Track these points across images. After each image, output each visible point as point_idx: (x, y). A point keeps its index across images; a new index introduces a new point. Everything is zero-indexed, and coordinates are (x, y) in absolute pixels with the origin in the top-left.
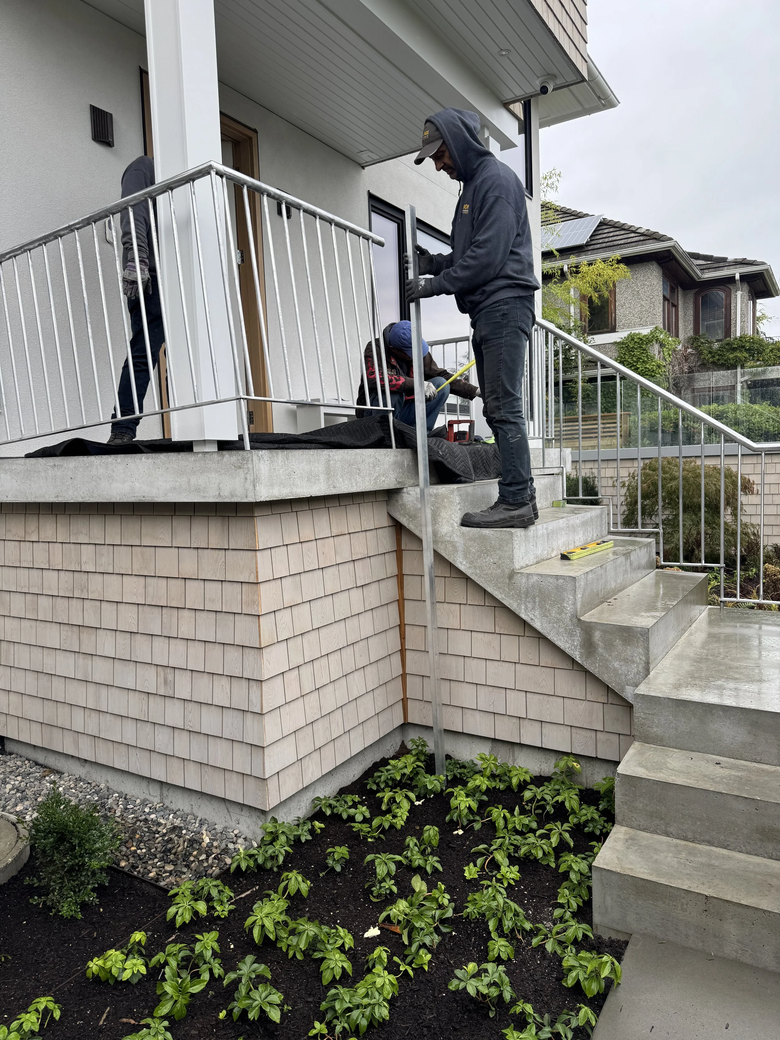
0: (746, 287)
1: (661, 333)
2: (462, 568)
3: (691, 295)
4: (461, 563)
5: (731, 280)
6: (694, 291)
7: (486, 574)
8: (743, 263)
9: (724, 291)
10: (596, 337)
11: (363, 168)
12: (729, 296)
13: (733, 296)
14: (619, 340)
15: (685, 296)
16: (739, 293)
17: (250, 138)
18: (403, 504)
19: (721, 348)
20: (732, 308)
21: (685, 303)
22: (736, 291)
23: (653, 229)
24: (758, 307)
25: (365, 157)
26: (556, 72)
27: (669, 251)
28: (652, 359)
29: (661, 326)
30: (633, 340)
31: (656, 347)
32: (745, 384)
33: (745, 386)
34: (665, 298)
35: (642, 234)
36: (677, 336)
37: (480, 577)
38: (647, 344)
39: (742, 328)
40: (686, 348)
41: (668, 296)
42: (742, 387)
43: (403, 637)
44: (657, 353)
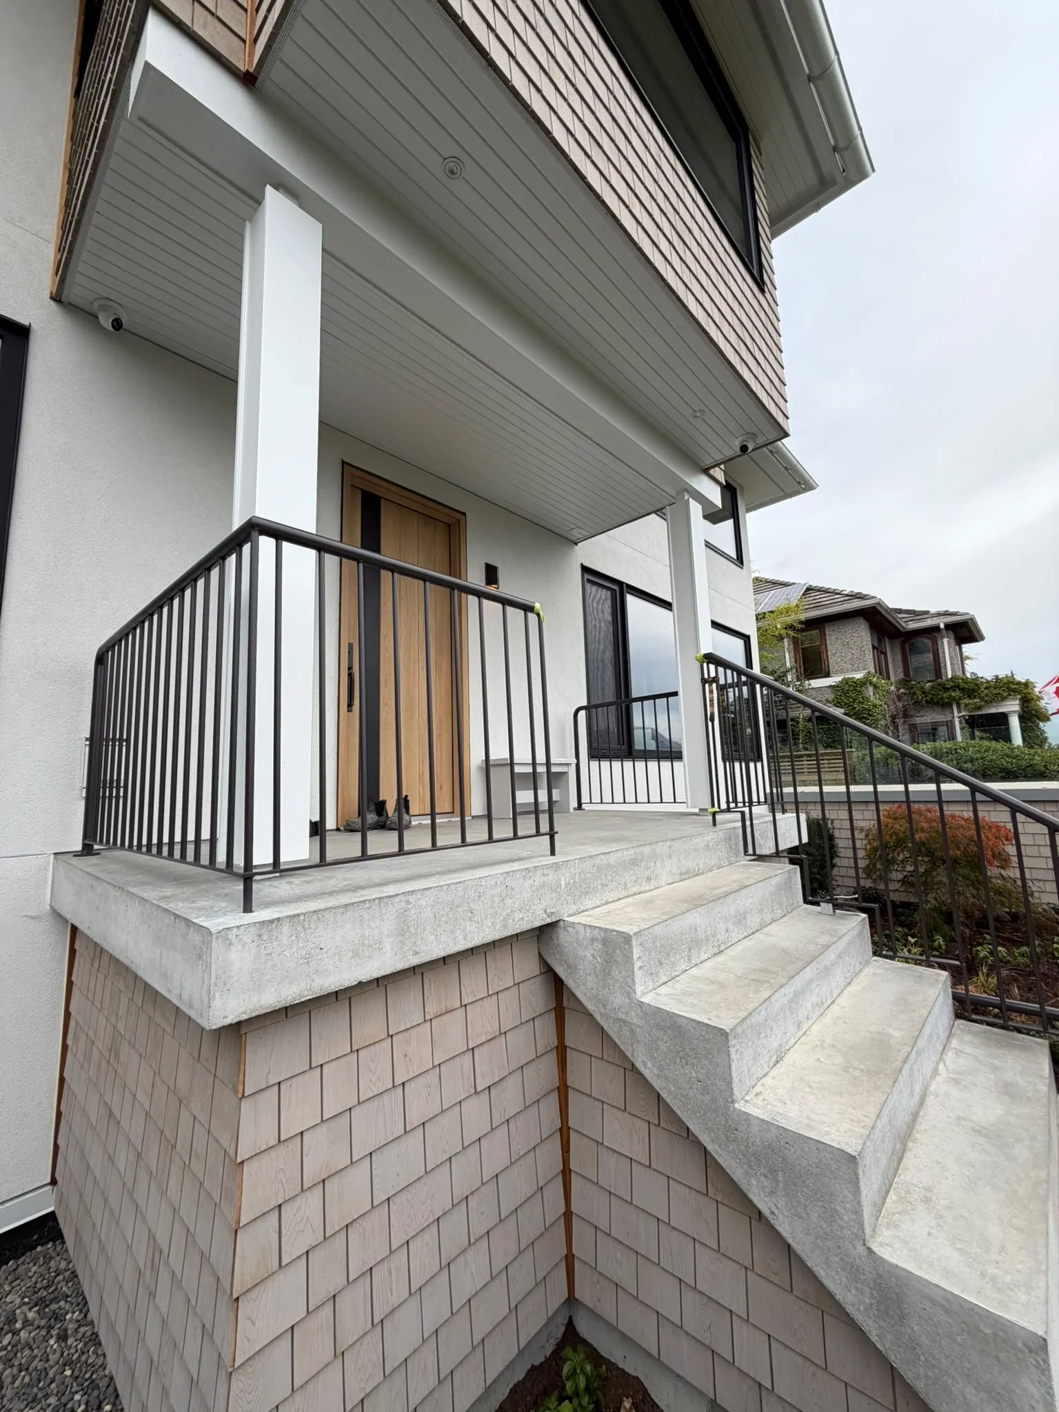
0: (951, 634)
1: (874, 677)
2: (647, 1074)
3: (898, 642)
4: (645, 1064)
5: (936, 629)
6: (900, 640)
7: (685, 1096)
8: (946, 614)
9: (929, 638)
10: (811, 681)
11: (576, 544)
12: (935, 643)
13: (939, 642)
14: (834, 684)
15: (892, 645)
16: (945, 641)
17: (459, 520)
18: (559, 945)
19: (932, 688)
20: (940, 652)
21: (892, 650)
22: (942, 638)
23: (856, 590)
24: (964, 650)
25: (576, 534)
26: (755, 430)
27: (874, 607)
28: (868, 700)
29: (873, 671)
30: (847, 683)
31: (871, 689)
32: (962, 718)
33: (963, 721)
34: (874, 647)
35: (847, 595)
36: (888, 678)
37: (675, 1098)
38: (861, 687)
39: (953, 670)
40: (898, 689)
41: (876, 645)
42: (960, 722)
43: (566, 1149)
44: (871, 693)
